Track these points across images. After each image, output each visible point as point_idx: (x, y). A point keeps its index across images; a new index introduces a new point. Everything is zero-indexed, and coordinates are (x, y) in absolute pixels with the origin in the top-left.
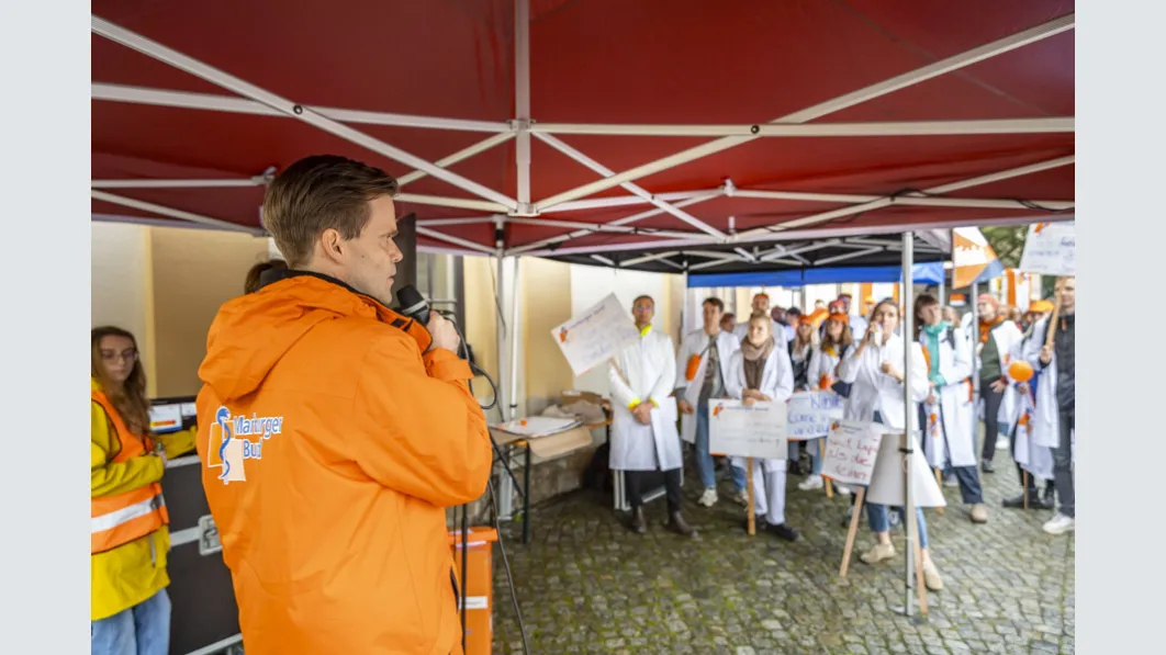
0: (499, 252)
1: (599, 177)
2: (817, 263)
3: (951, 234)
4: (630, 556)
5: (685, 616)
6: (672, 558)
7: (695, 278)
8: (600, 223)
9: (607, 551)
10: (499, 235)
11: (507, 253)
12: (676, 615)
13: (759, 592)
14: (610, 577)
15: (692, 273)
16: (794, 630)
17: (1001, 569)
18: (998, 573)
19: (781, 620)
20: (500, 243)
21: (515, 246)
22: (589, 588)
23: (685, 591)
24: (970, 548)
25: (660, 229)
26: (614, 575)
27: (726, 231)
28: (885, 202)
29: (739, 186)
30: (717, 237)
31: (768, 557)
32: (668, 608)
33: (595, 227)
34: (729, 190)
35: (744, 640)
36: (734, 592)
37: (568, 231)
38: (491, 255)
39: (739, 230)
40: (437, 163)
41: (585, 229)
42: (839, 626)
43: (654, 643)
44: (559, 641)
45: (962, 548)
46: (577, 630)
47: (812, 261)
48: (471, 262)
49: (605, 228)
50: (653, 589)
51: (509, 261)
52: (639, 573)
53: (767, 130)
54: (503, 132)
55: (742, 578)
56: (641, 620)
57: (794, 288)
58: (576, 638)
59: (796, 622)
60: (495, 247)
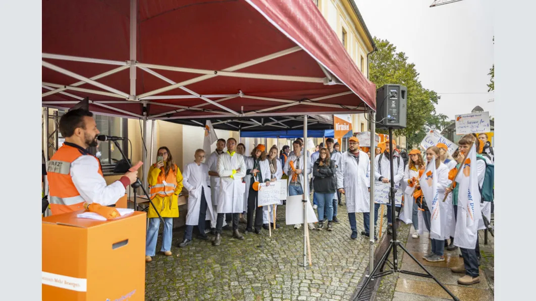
0: (144, 117)
1: (169, 85)
2: (293, 128)
3: (333, 117)
4: (198, 252)
5: (214, 273)
6: (217, 251)
7: (244, 133)
8: (189, 106)
9: (189, 250)
10: (144, 109)
11: (148, 118)
12: (210, 272)
13: (248, 261)
14: (187, 260)
15: (242, 131)
16: (257, 275)
17: (346, 248)
18: (345, 250)
19: (254, 271)
20: (145, 113)
21: (152, 115)
22: (176, 264)
23: (218, 263)
24: (339, 242)
25: (214, 110)
26: (188, 259)
27: (240, 112)
28: (297, 103)
29: (245, 93)
30: (236, 114)
31: (257, 249)
32: (208, 270)
33: (187, 108)
34: (241, 95)
35: (236, 279)
36: (238, 262)
37: (176, 109)
38: (140, 118)
39: (245, 112)
40: (91, 78)
41: (183, 108)
42: (276, 272)
43: (197, 283)
44: (155, 286)
45: (336, 242)
46: (165, 280)
47: (291, 127)
48: (131, 121)
49: (191, 108)
50: (205, 263)
51: (149, 122)
52: (201, 258)
53: (220, 73)
54: (124, 65)
55: (244, 257)
56: (194, 275)
57: (291, 139)
58: (163, 284)
59: (259, 271)
60: (142, 115)
